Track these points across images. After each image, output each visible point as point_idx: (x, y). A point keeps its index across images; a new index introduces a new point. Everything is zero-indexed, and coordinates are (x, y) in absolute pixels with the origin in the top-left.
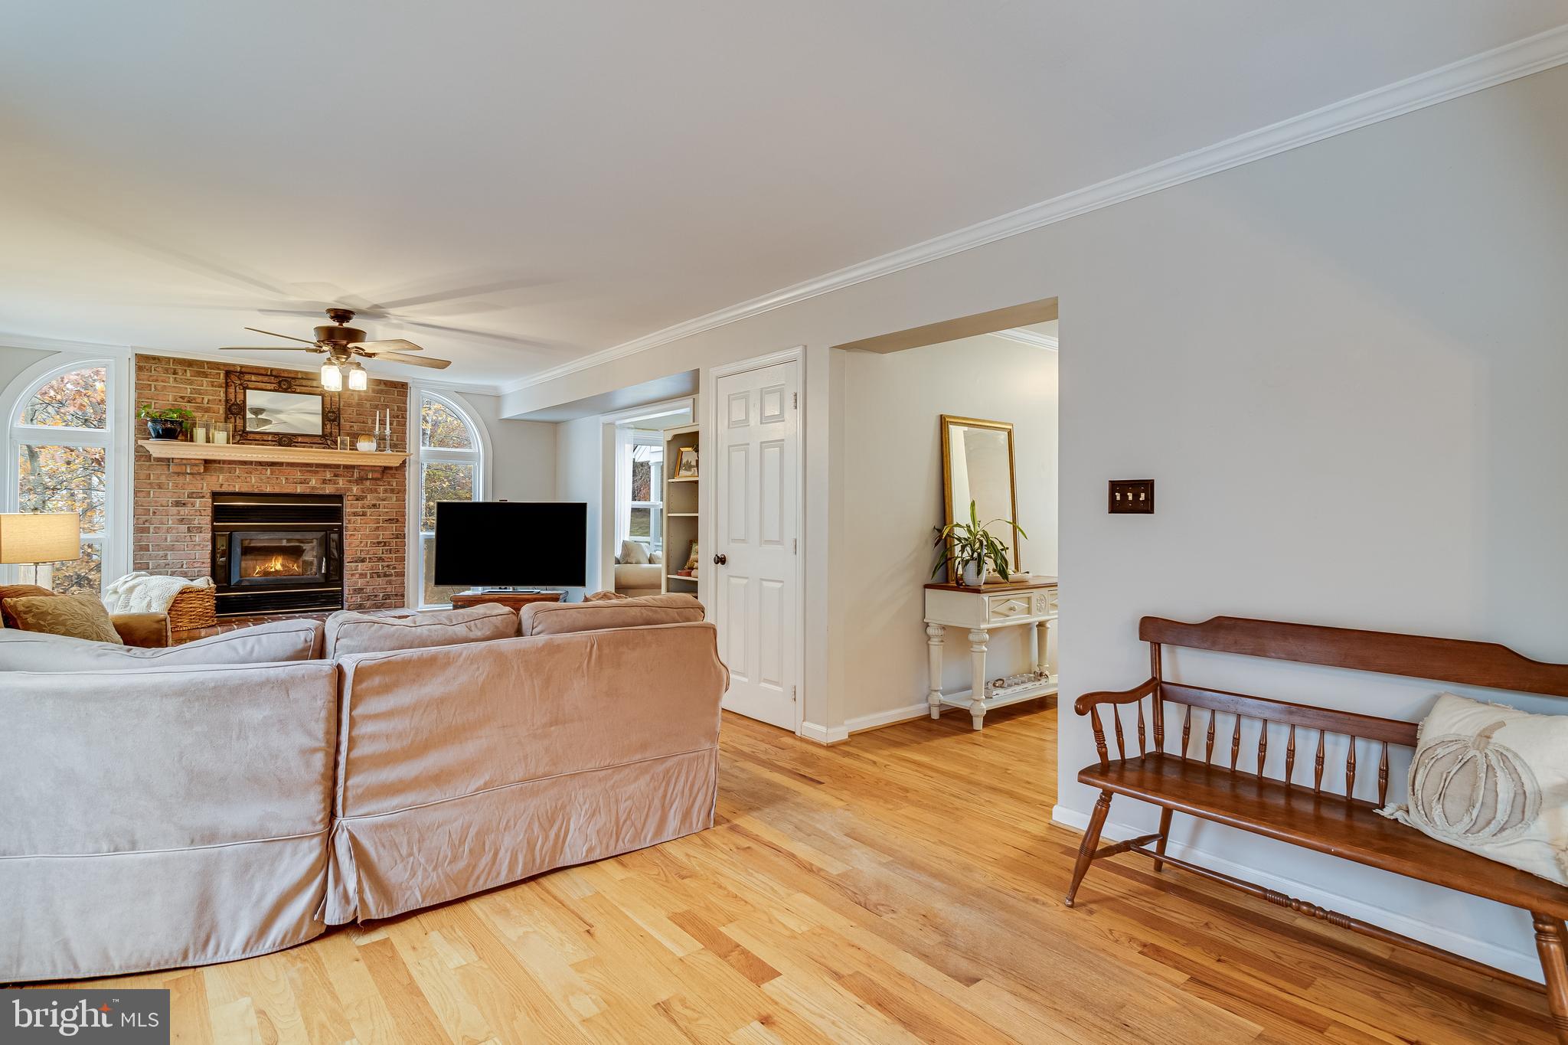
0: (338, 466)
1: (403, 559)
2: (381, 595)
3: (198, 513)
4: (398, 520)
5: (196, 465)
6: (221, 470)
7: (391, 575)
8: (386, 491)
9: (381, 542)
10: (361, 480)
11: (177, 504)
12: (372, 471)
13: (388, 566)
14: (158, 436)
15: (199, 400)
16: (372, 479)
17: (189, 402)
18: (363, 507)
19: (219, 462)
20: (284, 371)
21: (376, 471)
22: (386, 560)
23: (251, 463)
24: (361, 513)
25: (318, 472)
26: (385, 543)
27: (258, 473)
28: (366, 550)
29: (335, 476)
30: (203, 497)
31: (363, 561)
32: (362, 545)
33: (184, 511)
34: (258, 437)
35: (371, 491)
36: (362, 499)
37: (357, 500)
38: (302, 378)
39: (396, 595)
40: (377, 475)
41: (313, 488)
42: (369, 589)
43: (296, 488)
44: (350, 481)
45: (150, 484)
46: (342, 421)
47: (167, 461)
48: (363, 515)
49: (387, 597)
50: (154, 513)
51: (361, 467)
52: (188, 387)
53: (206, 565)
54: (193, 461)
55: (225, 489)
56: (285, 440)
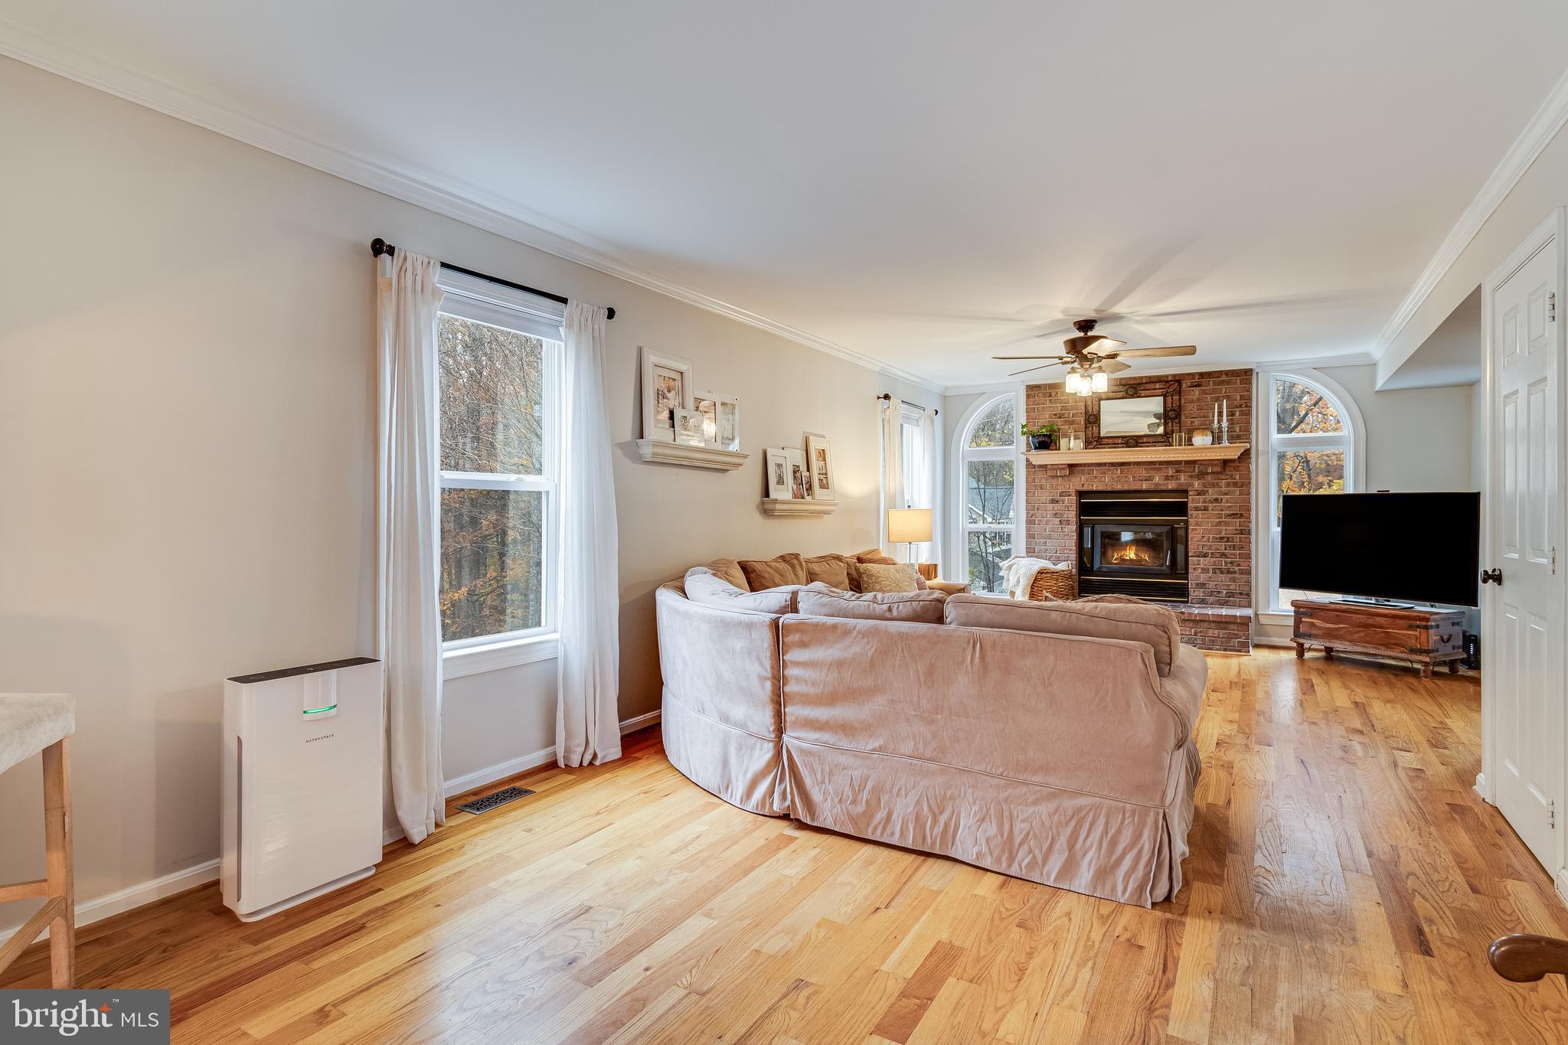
0: (1179, 462)
1: (1249, 556)
2: (1225, 592)
3: (1066, 509)
4: (1241, 515)
5: (1063, 469)
6: (1083, 472)
7: (1235, 572)
8: (1228, 485)
9: (1223, 538)
10: (1201, 475)
11: (1053, 501)
12: (1212, 465)
13: (1231, 563)
14: (1036, 448)
15: (1066, 416)
16: (1212, 473)
17: (1060, 418)
18: (1205, 502)
19: (1080, 465)
20: (1131, 378)
21: (1216, 465)
22: (1229, 556)
23: (1105, 464)
24: (1203, 508)
25: (1160, 469)
26: (1228, 538)
27: (1110, 473)
28: (1207, 545)
29: (1177, 472)
30: (1070, 495)
31: (1205, 555)
32: (1204, 540)
33: (1057, 506)
34: (1110, 441)
35: (1213, 485)
36: (1204, 494)
37: (1199, 494)
38: (1146, 383)
39: (1241, 594)
40: (1218, 469)
41: (1156, 484)
42: (1212, 585)
43: (1142, 485)
44: (1191, 477)
45: (1035, 486)
46: (1183, 417)
47: (1044, 467)
48: (1204, 510)
49: (1230, 594)
50: (1038, 508)
51: (1199, 462)
52: (1059, 405)
53: (1072, 552)
54: (1060, 466)
55: (1085, 488)
56: (1133, 441)
